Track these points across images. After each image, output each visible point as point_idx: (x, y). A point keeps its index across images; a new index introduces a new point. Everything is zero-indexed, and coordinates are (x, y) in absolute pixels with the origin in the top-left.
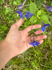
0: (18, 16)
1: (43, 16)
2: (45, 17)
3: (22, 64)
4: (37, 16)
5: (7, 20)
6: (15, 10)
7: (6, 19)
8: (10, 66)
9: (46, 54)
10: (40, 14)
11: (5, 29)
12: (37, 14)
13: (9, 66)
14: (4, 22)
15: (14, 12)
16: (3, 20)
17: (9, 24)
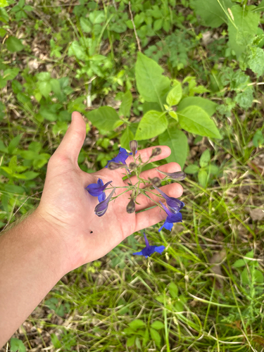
0: (89, 104)
1: (191, 107)
2: (199, 108)
3: (117, 305)
4: (165, 110)
5: (44, 125)
6: (77, 76)
7: (41, 120)
8: (64, 318)
9: (217, 258)
10: (178, 100)
11: (40, 161)
12: (168, 101)
13: (61, 320)
14: (29, 131)
15: (72, 86)
16: (27, 125)
17: (53, 140)
